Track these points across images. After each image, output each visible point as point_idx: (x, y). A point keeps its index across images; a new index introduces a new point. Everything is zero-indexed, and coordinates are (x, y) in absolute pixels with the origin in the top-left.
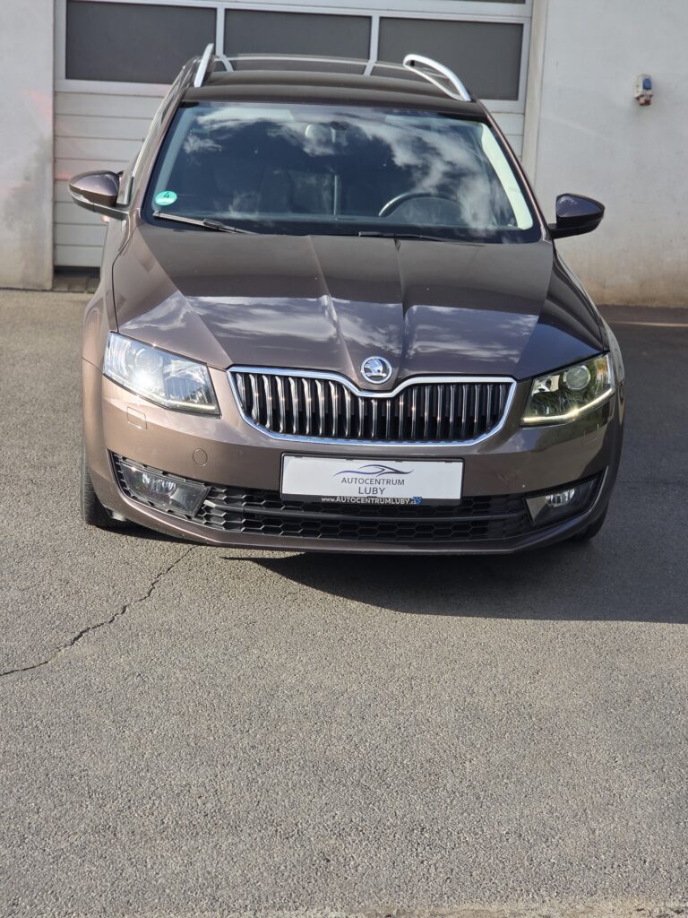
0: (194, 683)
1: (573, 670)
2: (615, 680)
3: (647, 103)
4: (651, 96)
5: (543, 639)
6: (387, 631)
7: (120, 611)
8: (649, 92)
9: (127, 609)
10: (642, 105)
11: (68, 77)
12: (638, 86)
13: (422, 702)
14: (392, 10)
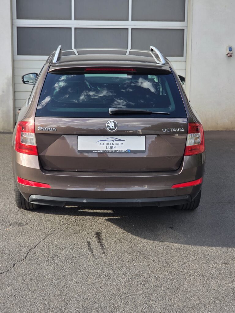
0: (36, 299)
1: (193, 287)
2: (210, 292)
3: (231, 56)
4: (232, 53)
5: (181, 273)
6: (118, 271)
7: (12, 266)
8: (231, 52)
9: (15, 265)
10: (229, 57)
11: (18, 54)
12: (227, 50)
13: (128, 305)
14: (136, 26)
